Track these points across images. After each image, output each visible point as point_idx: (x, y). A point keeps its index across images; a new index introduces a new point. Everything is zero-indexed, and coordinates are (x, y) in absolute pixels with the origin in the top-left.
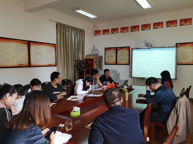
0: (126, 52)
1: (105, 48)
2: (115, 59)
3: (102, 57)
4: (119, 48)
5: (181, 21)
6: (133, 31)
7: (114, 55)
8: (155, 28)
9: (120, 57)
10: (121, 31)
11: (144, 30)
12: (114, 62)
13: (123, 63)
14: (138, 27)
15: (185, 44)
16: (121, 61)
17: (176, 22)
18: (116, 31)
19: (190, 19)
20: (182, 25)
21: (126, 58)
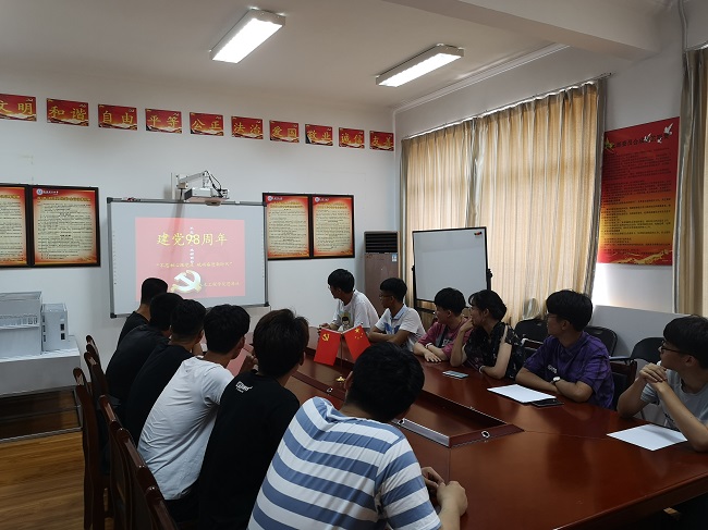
0: (79, 209)
2: (19, 241)
4: (39, 192)
5: (273, 125)
6: (107, 126)
7: (13, 221)
8: (198, 132)
9: (47, 230)
10: (48, 112)
11: (155, 129)
12: (17, 256)
13: (70, 257)
14: (130, 114)
15: (286, 196)
16: (56, 249)
17: (261, 125)
18: (21, 111)
19: (295, 126)
20: (277, 139)
21: (82, 235)
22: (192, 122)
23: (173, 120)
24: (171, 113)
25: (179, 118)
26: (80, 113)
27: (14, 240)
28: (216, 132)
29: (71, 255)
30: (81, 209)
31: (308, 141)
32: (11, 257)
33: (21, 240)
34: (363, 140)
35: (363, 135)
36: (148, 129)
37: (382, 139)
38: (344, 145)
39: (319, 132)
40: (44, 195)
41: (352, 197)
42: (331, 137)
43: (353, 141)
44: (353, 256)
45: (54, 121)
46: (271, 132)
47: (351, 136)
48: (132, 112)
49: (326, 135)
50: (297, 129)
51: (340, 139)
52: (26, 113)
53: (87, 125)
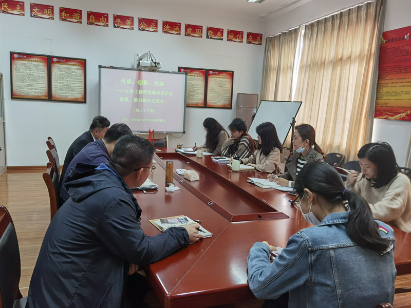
0: (76, 71)
1: (12, 54)
2: (44, 85)
3: (2, 76)
4: (55, 60)
5: (187, 27)
6: (91, 24)
7: (41, 75)
8: (143, 30)
9: (59, 81)
10: (60, 15)
11: (119, 27)
12: (43, 94)
13: (70, 97)
14: (105, 17)
15: (192, 70)
16: (63, 92)
17: (180, 27)
18: (46, 14)
19: (200, 28)
20: (189, 35)
21: (77, 85)
22: (139, 23)
23: (129, 22)
24: (128, 18)
25: (132, 21)
26: (77, 15)
27: (42, 85)
28: (153, 30)
29: (71, 95)
30: (77, 70)
31: (208, 37)
32: (40, 94)
33: (45, 86)
34: (242, 37)
35: (242, 35)
36: (115, 26)
37: (254, 38)
38: (230, 40)
39: (215, 32)
40: (57, 62)
41: (233, 72)
42: (222, 35)
43: (236, 38)
44: (231, 108)
45: (63, 20)
46: (186, 31)
47: (235, 35)
48: (106, 16)
49: (219, 33)
50: (202, 29)
51: (228, 37)
52: (49, 15)
53: (81, 23)
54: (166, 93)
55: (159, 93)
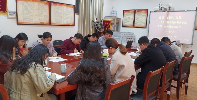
0: (144, 15)
1: (124, 10)
2: (132, 22)
3: (120, 19)
4: (137, 11)
7: (132, 18)
12: (132, 25)
13: (141, 26)
16: (138, 24)
21: (144, 21)
54: (183, 23)
55: (178, 23)
